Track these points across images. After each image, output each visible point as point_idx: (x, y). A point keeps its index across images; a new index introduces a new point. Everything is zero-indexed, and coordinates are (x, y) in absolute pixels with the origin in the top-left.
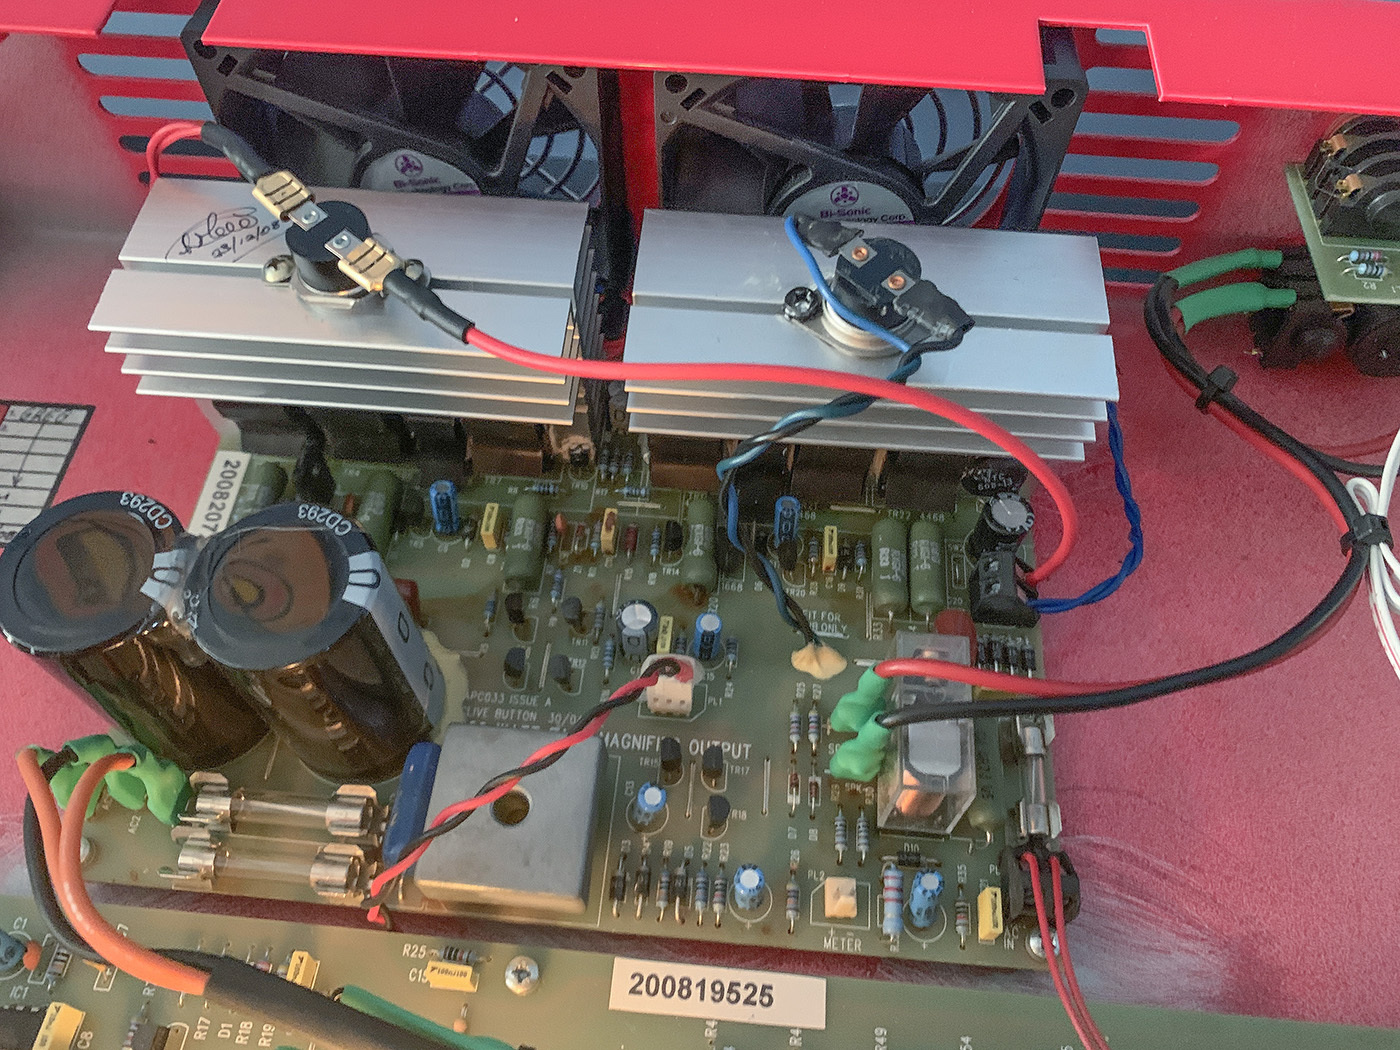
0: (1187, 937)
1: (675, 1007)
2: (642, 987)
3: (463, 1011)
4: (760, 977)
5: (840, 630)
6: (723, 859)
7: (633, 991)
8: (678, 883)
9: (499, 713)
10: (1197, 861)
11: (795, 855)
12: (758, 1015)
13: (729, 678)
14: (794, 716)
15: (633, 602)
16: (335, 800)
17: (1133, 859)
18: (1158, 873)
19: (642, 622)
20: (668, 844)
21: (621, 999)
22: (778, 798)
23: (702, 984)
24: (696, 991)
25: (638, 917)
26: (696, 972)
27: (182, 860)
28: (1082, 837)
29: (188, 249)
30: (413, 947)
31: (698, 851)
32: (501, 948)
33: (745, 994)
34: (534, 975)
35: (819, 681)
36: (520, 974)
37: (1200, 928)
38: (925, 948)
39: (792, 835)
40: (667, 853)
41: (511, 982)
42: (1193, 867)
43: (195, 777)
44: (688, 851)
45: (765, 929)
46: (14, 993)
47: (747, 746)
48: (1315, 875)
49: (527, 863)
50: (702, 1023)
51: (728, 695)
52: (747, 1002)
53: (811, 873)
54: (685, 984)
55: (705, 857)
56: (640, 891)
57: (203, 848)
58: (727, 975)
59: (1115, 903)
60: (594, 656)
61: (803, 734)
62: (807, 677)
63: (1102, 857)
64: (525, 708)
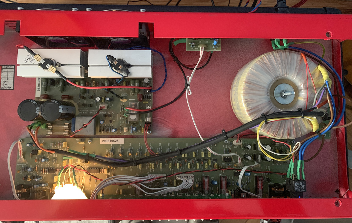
0: (168, 128)
1: (107, 143)
2: (104, 141)
3: (84, 146)
4: (117, 139)
5: (127, 95)
6: (112, 126)
7: (103, 142)
8: (107, 130)
9: (83, 110)
10: (171, 119)
11: (121, 125)
12: (117, 143)
13: (112, 103)
14: (120, 108)
15: (97, 97)
16: (64, 125)
17: (163, 120)
18: (166, 121)
19: (99, 100)
20: (106, 125)
21: (101, 143)
22: (119, 118)
23: (110, 140)
24: (110, 141)
25: (103, 133)
26: (110, 139)
27: (48, 133)
28: (157, 118)
29: (26, 62)
30: (77, 140)
31: (109, 125)
32: (87, 139)
33: (115, 141)
34: (91, 142)
35: (124, 103)
36: (90, 142)
37: (170, 127)
38: (136, 134)
39: (121, 122)
40: (106, 126)
41: (88, 142)
42: (170, 120)
43: (47, 124)
44: (108, 125)
45: (118, 133)
46: (33, 148)
47: (115, 112)
48: (184, 120)
49: (88, 132)
50: (111, 144)
51: (112, 106)
52: (115, 142)
53: (123, 127)
54: (108, 140)
55: (110, 126)
56: (103, 131)
57: (50, 132)
58: (113, 139)
59: (160, 125)
60: (94, 102)
61: (121, 110)
62: (122, 102)
63: (159, 120)
64: (86, 109)
